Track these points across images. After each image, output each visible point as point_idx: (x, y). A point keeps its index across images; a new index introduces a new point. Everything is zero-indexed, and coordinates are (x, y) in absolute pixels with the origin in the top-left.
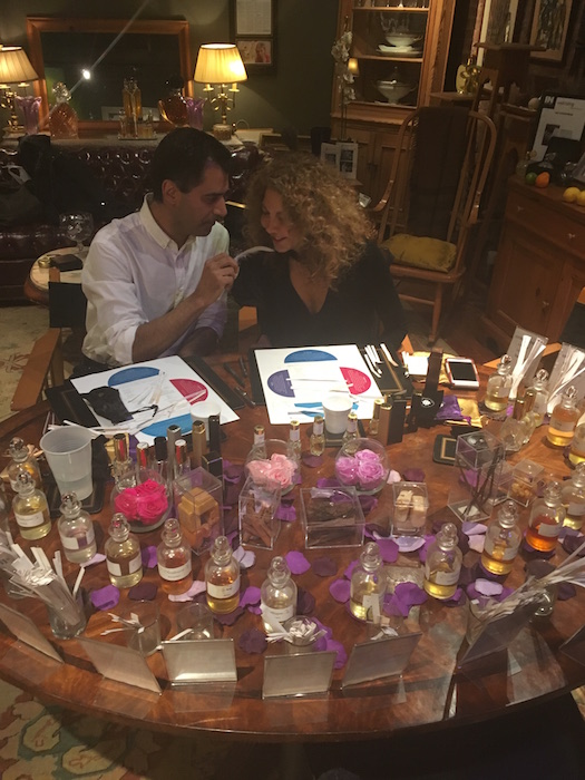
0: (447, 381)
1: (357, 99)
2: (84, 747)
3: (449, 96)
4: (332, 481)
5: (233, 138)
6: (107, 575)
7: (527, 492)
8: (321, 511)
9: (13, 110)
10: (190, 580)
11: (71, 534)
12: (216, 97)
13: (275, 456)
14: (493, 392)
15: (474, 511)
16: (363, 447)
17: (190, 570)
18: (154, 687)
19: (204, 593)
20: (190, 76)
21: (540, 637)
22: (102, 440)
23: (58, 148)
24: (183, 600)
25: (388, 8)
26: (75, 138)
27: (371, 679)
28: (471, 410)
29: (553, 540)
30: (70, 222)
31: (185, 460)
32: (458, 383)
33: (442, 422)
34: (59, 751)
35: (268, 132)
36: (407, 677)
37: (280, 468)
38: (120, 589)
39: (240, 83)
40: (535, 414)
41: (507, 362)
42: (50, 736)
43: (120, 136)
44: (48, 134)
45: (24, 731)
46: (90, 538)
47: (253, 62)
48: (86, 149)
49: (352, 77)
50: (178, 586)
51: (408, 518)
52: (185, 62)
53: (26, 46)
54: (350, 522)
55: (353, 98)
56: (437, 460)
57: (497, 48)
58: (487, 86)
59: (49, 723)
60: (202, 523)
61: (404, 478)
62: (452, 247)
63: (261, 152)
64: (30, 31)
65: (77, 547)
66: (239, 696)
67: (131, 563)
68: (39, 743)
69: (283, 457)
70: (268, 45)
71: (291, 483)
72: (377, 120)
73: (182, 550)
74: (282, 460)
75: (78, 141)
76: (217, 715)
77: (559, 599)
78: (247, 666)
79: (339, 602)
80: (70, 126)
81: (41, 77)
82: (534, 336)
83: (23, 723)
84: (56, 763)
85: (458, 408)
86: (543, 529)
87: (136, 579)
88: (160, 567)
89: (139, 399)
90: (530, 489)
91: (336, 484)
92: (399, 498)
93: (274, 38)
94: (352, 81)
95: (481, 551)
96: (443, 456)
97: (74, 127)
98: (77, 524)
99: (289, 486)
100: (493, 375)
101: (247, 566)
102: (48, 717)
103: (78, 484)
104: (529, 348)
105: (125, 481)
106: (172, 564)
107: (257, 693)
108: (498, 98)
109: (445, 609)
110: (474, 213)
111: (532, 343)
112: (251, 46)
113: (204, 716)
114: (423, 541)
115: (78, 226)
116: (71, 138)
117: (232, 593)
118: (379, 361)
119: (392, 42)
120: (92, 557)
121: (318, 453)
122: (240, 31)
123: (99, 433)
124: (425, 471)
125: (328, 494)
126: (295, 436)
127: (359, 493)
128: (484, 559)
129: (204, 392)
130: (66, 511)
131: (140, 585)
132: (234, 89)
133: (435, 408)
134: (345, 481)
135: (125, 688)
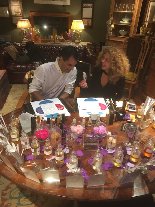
0: (127, 109)
1: (113, 35)
2: (25, 198)
3: (138, 35)
4: (92, 133)
5: (80, 44)
6: (31, 152)
7: (145, 140)
8: (88, 140)
9: (25, 35)
10: (52, 155)
11: (23, 141)
12: (76, 33)
13: (78, 125)
14: (139, 113)
15: (130, 144)
16: (101, 125)
17: (52, 152)
18: (39, 182)
19: (55, 159)
20: (70, 28)
21: (143, 180)
22: (35, 118)
23: (35, 45)
24: (49, 160)
25: (123, 11)
26: (40, 42)
27: (95, 186)
28: (133, 117)
29: (151, 154)
30: (36, 63)
31: (54, 124)
32: (130, 110)
33: (124, 120)
34: (19, 198)
35: (89, 43)
36: (105, 186)
37: (79, 128)
38: (34, 156)
39: (83, 30)
40: (150, 120)
41: (143, 105)
42: (17, 194)
43: (51, 42)
44: (33, 41)
45: (11, 192)
46: (28, 142)
47: (86, 25)
48: (42, 45)
49: (111, 29)
50: (48, 156)
51: (111, 145)
52: (69, 24)
53: (29, 19)
54: (95, 144)
55: (112, 34)
56: (122, 130)
57: (151, 22)
58: (148, 32)
59: (17, 190)
60: (57, 141)
61: (112, 134)
62: (136, 75)
63: (86, 48)
64: (31, 15)
65: (25, 144)
66: (60, 186)
67: (37, 149)
68: (14, 195)
69: (80, 126)
70: (90, 20)
71: (81, 133)
72: (118, 40)
73: (50, 147)
74: (80, 127)
75: (41, 43)
76: (54, 190)
77: (150, 170)
78: (63, 179)
79: (90, 165)
80: (39, 40)
81: (33, 27)
82: (152, 99)
83: (11, 190)
84: (18, 201)
85: (129, 117)
86: (148, 150)
87: (38, 153)
88: (44, 151)
89: (46, 108)
90: (146, 140)
91: (94, 134)
92: (109, 139)
93: (92, 18)
94: (111, 30)
95: (130, 155)
96: (123, 129)
97: (40, 40)
98: (25, 138)
99: (81, 134)
100: (139, 108)
101: (67, 153)
102: (17, 189)
103: (27, 128)
104: (150, 102)
105: (39, 128)
106: (48, 150)
107: (65, 186)
108: (151, 36)
109: (118, 170)
110: (142, 66)
111: (151, 100)
112: (86, 20)
113: (50, 190)
114: (115, 151)
115: (38, 65)
116: (39, 43)
117: (61, 159)
118: (110, 103)
119: (123, 20)
120: (28, 147)
121: (90, 126)
122: (84, 17)
123: (34, 116)
124: (118, 133)
125: (91, 136)
126: (84, 120)
127: (98, 137)
128: (131, 157)
129: (63, 108)
130: (22, 135)
131: (39, 155)
132: (81, 31)
133: (123, 116)
134: (95, 133)
135: (32, 181)
